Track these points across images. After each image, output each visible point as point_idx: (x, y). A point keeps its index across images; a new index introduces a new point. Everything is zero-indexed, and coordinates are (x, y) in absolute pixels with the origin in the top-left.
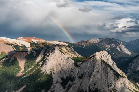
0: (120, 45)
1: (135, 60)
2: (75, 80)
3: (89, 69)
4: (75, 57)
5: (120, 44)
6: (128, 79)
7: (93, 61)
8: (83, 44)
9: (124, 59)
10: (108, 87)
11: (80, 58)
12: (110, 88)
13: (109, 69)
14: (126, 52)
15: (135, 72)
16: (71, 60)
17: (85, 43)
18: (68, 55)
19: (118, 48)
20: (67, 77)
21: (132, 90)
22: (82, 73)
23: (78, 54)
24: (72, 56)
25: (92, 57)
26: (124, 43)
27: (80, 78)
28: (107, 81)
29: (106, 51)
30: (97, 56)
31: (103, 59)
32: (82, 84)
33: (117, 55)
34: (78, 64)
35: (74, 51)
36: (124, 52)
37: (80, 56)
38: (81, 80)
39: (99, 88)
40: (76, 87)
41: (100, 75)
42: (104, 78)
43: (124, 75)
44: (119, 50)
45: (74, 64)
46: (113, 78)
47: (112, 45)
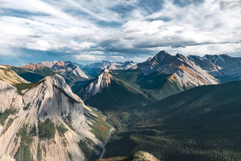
0: (76, 69)
1: (92, 84)
2: (18, 112)
3: (37, 96)
4: (19, 84)
5: (76, 67)
6: (85, 104)
7: (43, 87)
8: (31, 68)
9: (81, 84)
10: (62, 115)
11: (26, 84)
12: (64, 116)
13: (63, 95)
14: (83, 76)
15: (92, 96)
16: (12, 86)
17: (35, 67)
18: (8, 81)
19: (74, 72)
20: (6, 110)
21: (89, 115)
22: (28, 103)
23: (23, 79)
24: (14, 82)
25: (41, 82)
26: (80, 66)
27: (25, 109)
28: (61, 108)
29: (61, 75)
30: (48, 81)
31: (55, 84)
32: (29, 116)
33: (74, 79)
34: (23, 92)
35: (17, 75)
36: (81, 76)
37: (26, 82)
38: (27, 111)
39: (51, 118)
40: (20, 121)
41: (51, 103)
42: (57, 106)
43: (81, 100)
44: (76, 75)
45: (17, 92)
46: (68, 104)
47: (68, 68)
